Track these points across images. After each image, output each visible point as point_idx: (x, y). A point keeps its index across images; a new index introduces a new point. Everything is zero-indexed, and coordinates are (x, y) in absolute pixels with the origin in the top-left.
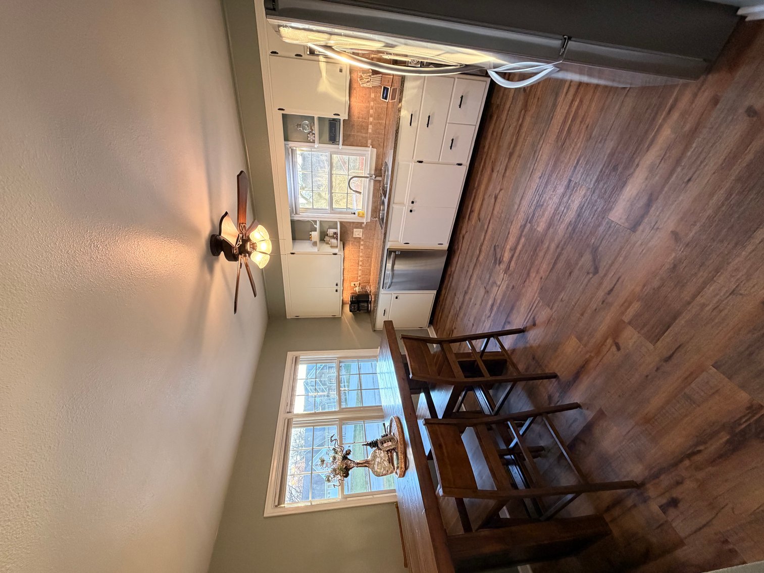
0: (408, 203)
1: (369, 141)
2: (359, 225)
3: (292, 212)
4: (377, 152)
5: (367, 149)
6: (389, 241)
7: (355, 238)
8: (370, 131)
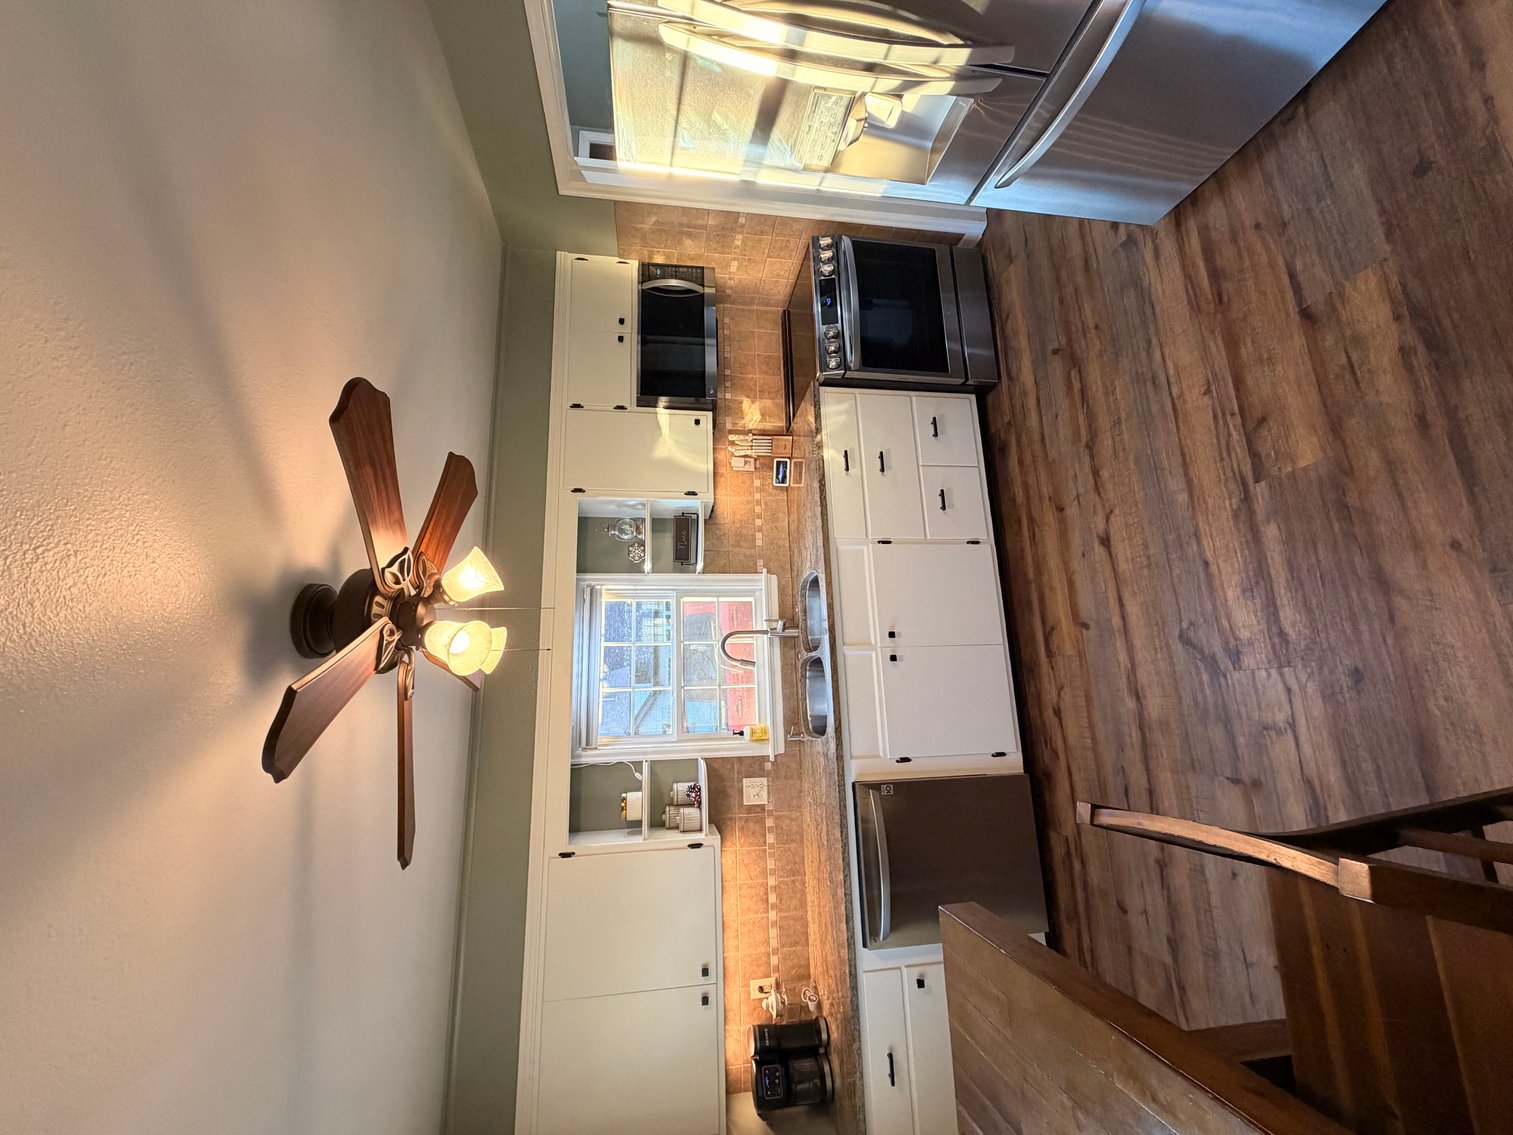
0: (882, 639)
1: (760, 563)
2: (754, 766)
3: (576, 742)
4: (779, 583)
5: (756, 576)
6: (852, 758)
7: (751, 809)
8: (759, 542)
